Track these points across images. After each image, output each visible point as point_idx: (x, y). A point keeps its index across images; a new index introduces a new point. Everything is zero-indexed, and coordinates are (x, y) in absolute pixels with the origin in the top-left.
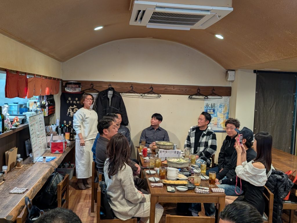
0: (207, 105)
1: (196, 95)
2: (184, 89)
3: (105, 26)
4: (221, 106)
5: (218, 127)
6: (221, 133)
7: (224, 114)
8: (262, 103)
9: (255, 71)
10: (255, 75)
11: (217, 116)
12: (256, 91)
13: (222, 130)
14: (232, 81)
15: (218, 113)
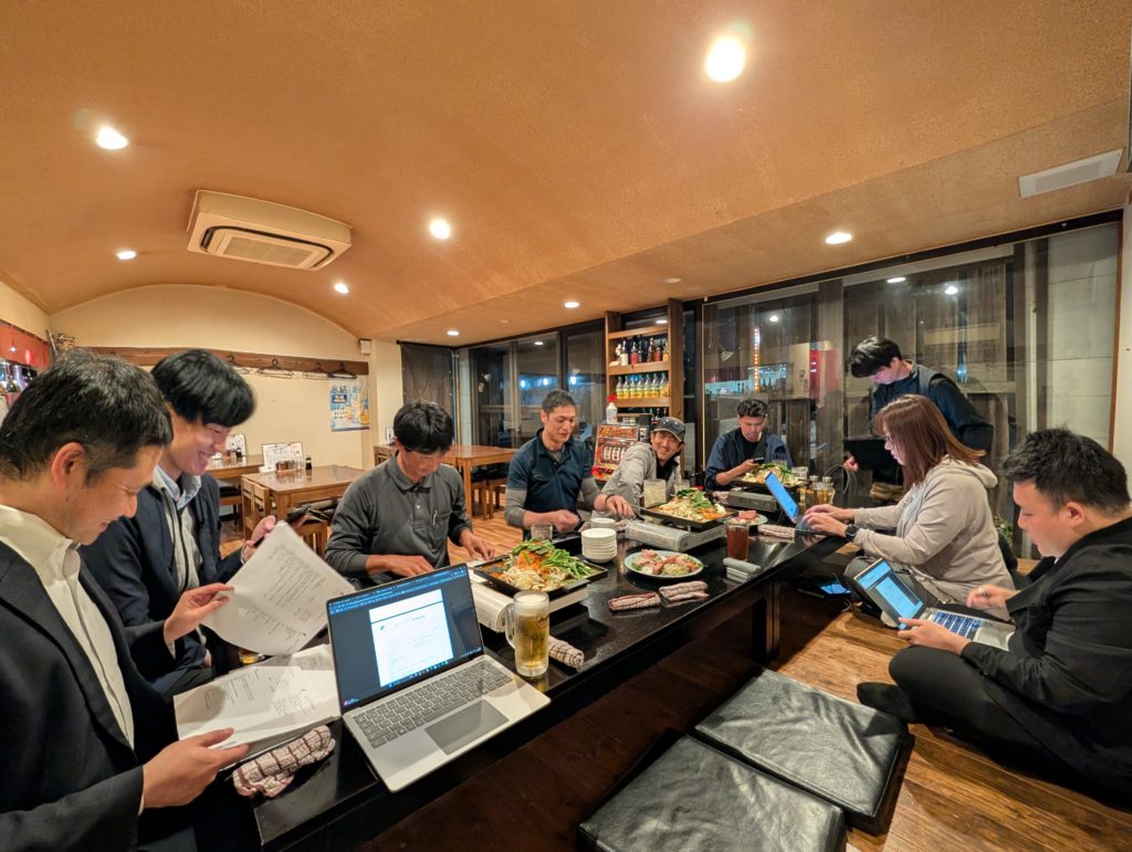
0: (334, 389)
1: (315, 371)
2: (293, 362)
3: (140, 253)
4: (355, 390)
5: (353, 422)
6: (359, 431)
7: (361, 402)
8: (412, 384)
9: (398, 342)
10: (399, 347)
11: (350, 405)
12: (403, 366)
13: (360, 426)
14: (368, 355)
15: (352, 401)
